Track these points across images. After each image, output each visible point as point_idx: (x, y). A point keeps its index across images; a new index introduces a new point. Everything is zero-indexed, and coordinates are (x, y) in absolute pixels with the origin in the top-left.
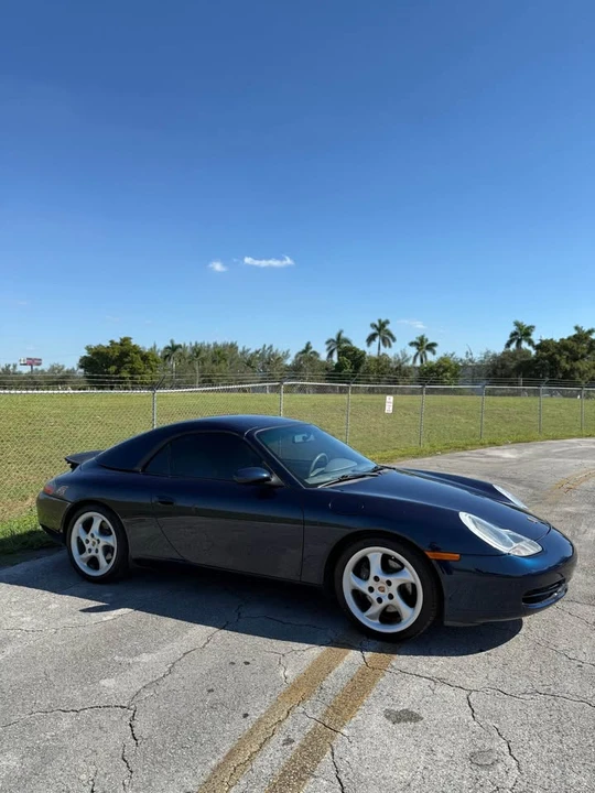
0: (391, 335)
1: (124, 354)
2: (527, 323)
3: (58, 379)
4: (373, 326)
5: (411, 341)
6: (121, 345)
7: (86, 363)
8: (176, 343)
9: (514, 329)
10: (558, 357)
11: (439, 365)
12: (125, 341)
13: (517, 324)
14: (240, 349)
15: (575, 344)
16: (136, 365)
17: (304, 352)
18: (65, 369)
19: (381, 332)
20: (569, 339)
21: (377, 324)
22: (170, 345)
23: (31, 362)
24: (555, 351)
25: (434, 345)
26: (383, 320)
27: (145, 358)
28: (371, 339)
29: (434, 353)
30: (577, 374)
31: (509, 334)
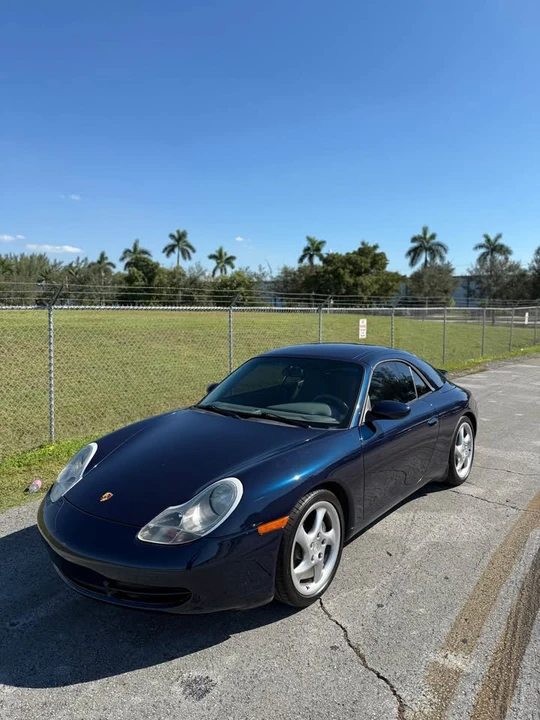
0: (191, 247)
2: (318, 239)
4: (172, 236)
5: (209, 254)
9: (306, 244)
10: (341, 271)
11: (232, 279)
13: (309, 239)
14: (51, 262)
15: (359, 259)
17: (98, 262)
19: (179, 243)
20: (354, 253)
21: (176, 235)
24: (339, 265)
25: (233, 258)
26: (181, 231)
28: (169, 250)
29: (233, 267)
30: (359, 289)
31: (302, 249)
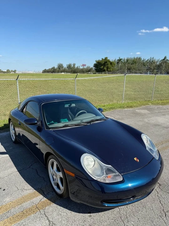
1: (106, 62)
3: (88, 71)
6: (105, 59)
7: (95, 66)
8: (121, 58)
12: (106, 58)
14: (142, 59)
16: (109, 66)
17: (164, 60)
18: (90, 67)
22: (119, 59)
23: (84, 65)
27: (111, 63)
